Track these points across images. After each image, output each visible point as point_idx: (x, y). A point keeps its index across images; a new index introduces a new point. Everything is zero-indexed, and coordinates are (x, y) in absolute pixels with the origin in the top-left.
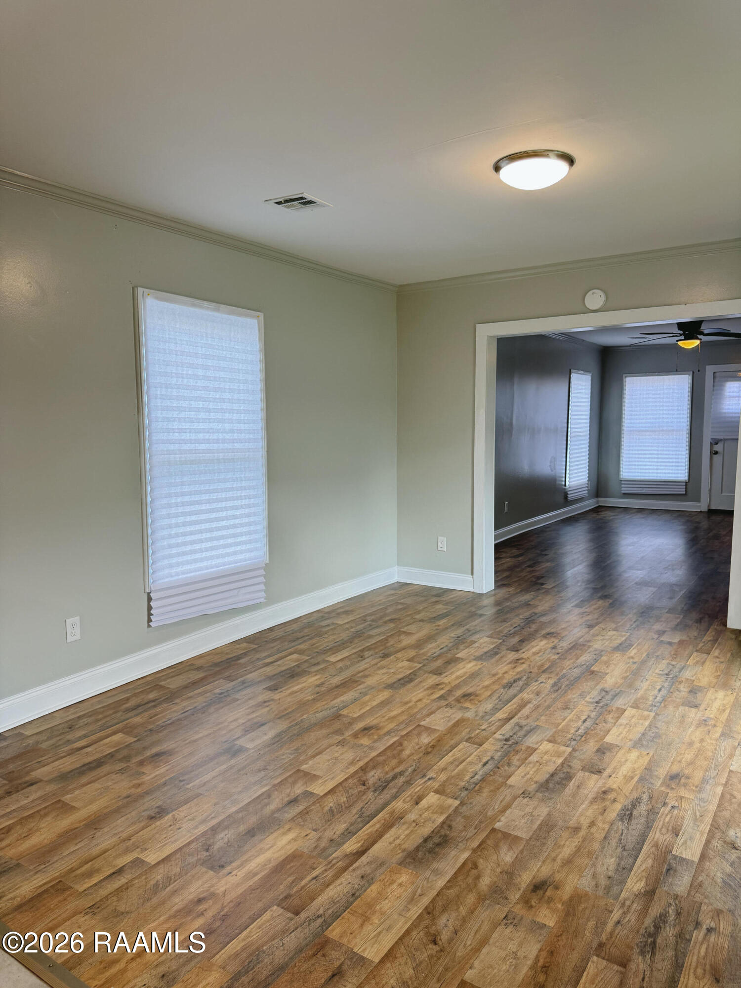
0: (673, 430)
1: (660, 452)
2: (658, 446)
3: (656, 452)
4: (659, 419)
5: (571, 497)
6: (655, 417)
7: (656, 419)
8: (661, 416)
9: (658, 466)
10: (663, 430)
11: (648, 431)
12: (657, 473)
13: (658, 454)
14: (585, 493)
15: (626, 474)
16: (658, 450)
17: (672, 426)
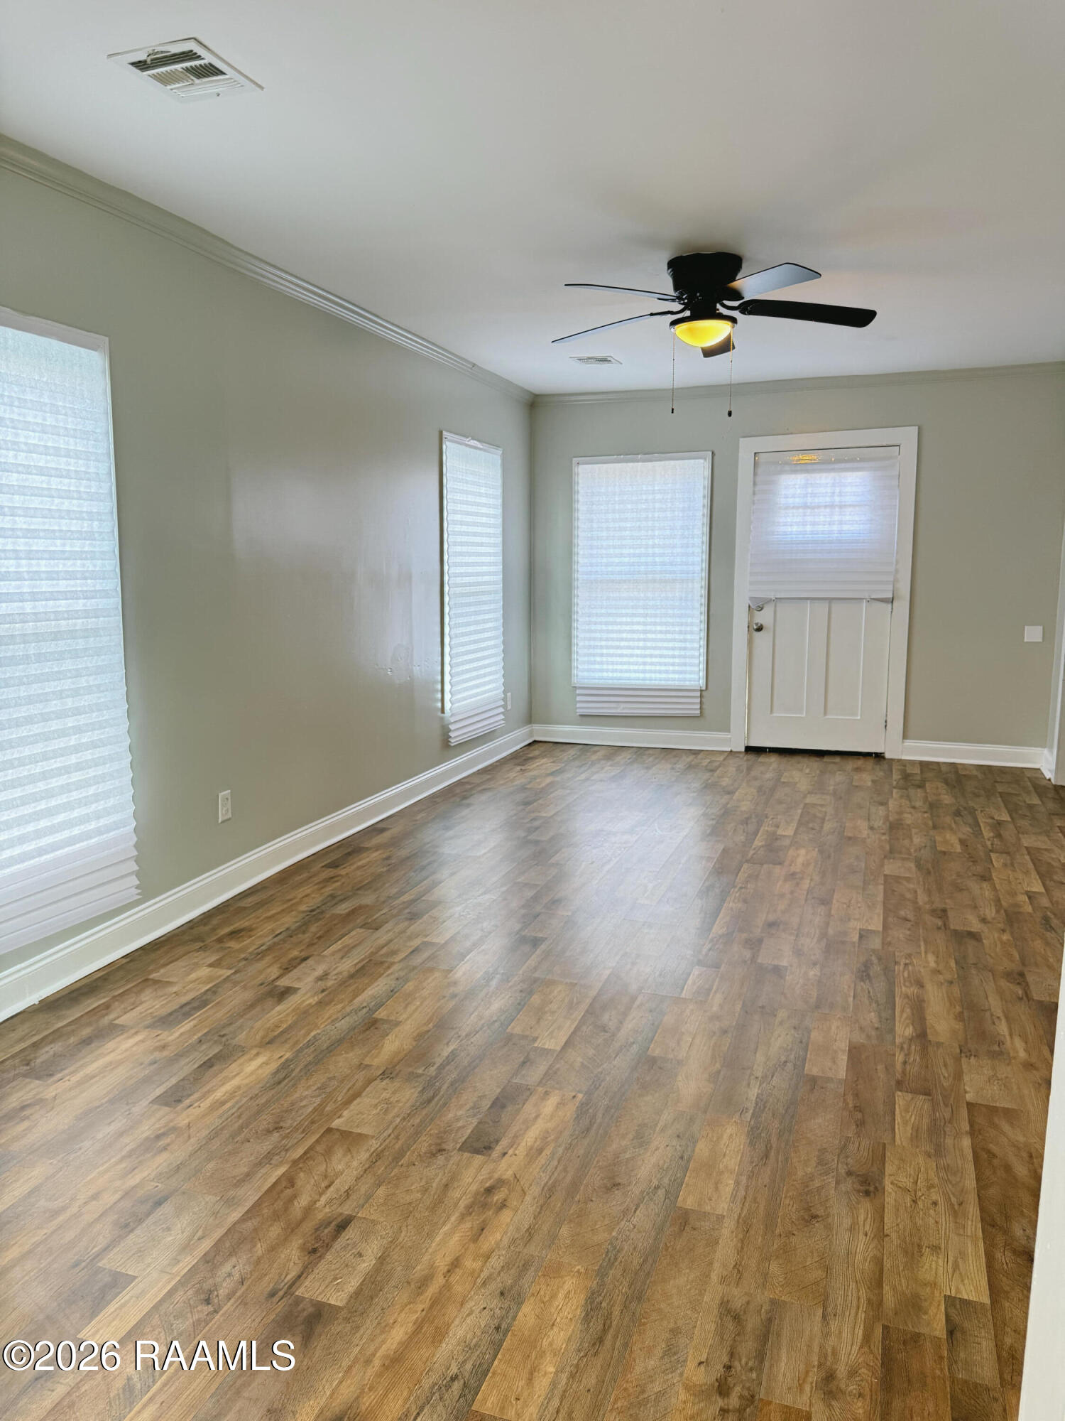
0: (674, 581)
1: (649, 628)
2: (646, 616)
3: (640, 628)
4: (647, 555)
5: (456, 737)
6: (638, 551)
7: (639, 556)
8: (650, 551)
9: (645, 656)
10: (654, 581)
11: (625, 581)
12: (644, 672)
13: (645, 632)
14: (498, 720)
15: (586, 674)
16: (645, 624)
17: (671, 572)
